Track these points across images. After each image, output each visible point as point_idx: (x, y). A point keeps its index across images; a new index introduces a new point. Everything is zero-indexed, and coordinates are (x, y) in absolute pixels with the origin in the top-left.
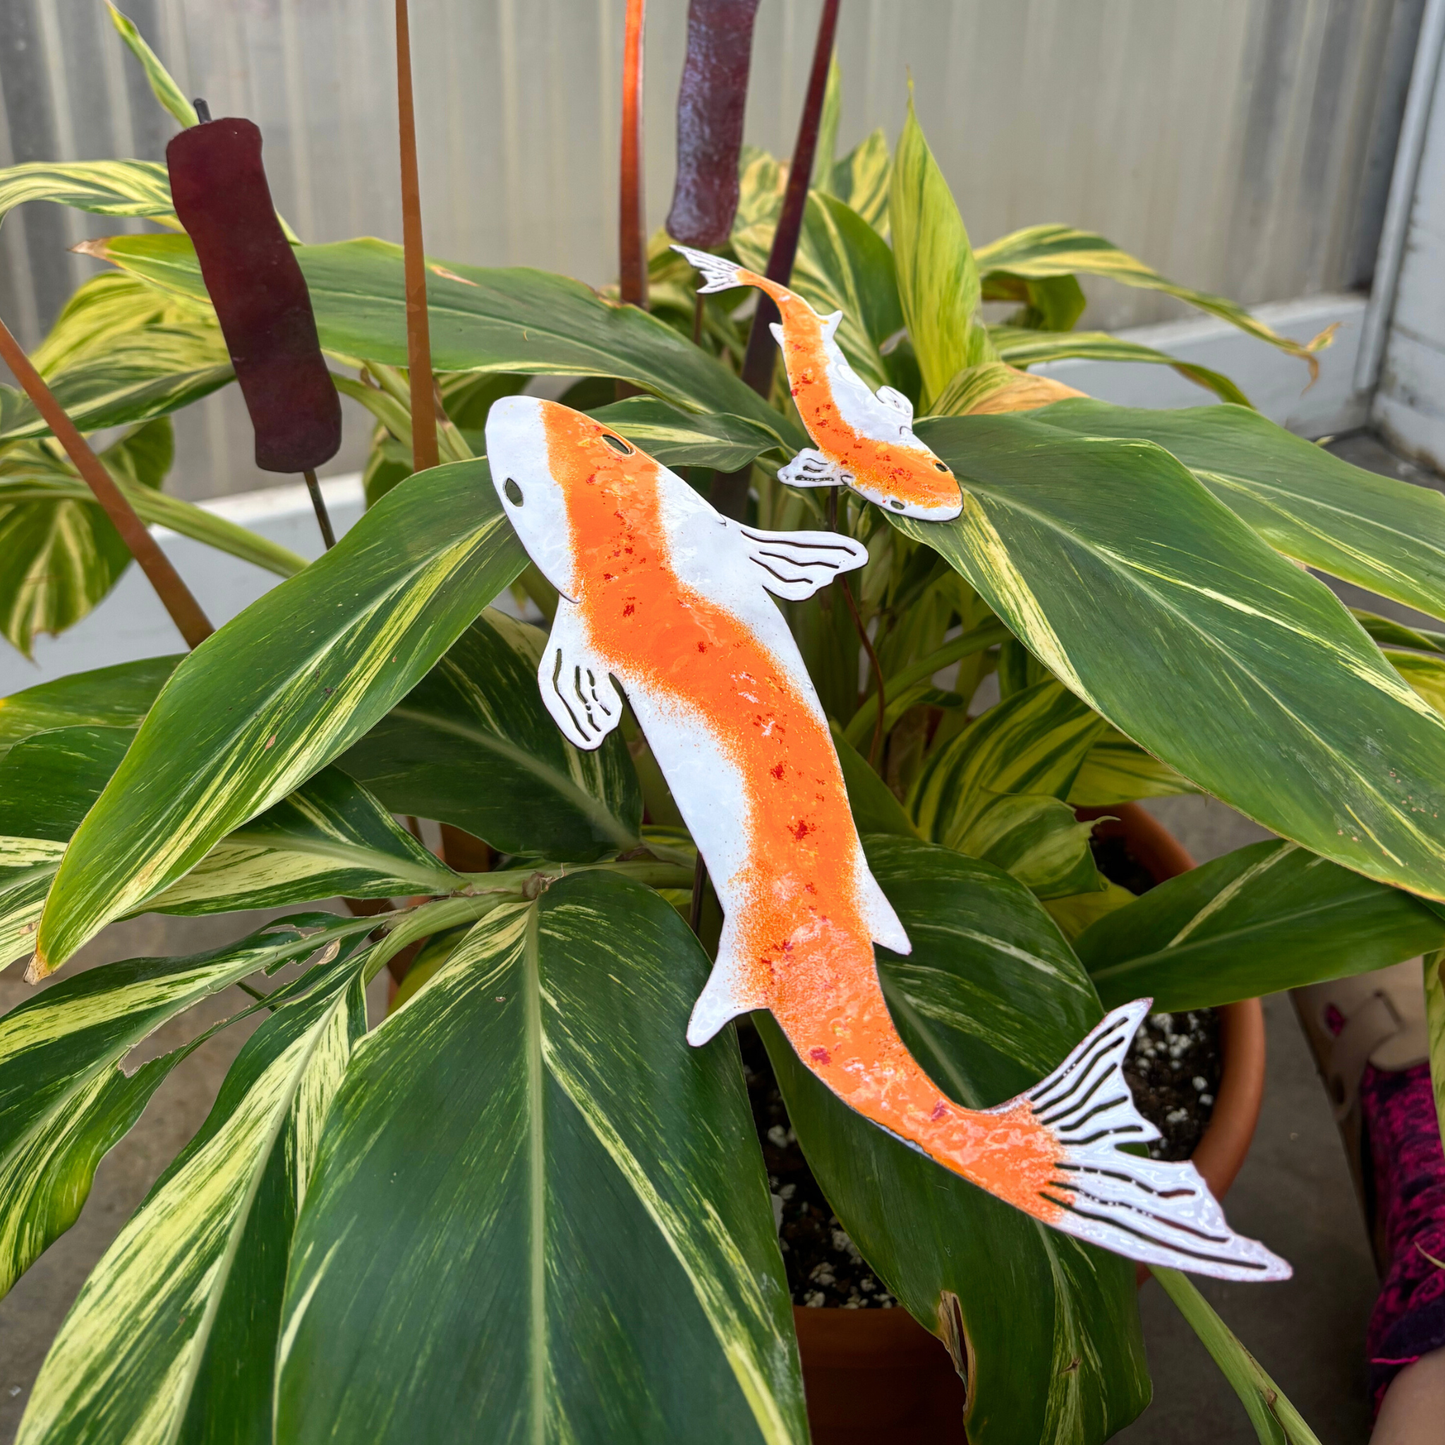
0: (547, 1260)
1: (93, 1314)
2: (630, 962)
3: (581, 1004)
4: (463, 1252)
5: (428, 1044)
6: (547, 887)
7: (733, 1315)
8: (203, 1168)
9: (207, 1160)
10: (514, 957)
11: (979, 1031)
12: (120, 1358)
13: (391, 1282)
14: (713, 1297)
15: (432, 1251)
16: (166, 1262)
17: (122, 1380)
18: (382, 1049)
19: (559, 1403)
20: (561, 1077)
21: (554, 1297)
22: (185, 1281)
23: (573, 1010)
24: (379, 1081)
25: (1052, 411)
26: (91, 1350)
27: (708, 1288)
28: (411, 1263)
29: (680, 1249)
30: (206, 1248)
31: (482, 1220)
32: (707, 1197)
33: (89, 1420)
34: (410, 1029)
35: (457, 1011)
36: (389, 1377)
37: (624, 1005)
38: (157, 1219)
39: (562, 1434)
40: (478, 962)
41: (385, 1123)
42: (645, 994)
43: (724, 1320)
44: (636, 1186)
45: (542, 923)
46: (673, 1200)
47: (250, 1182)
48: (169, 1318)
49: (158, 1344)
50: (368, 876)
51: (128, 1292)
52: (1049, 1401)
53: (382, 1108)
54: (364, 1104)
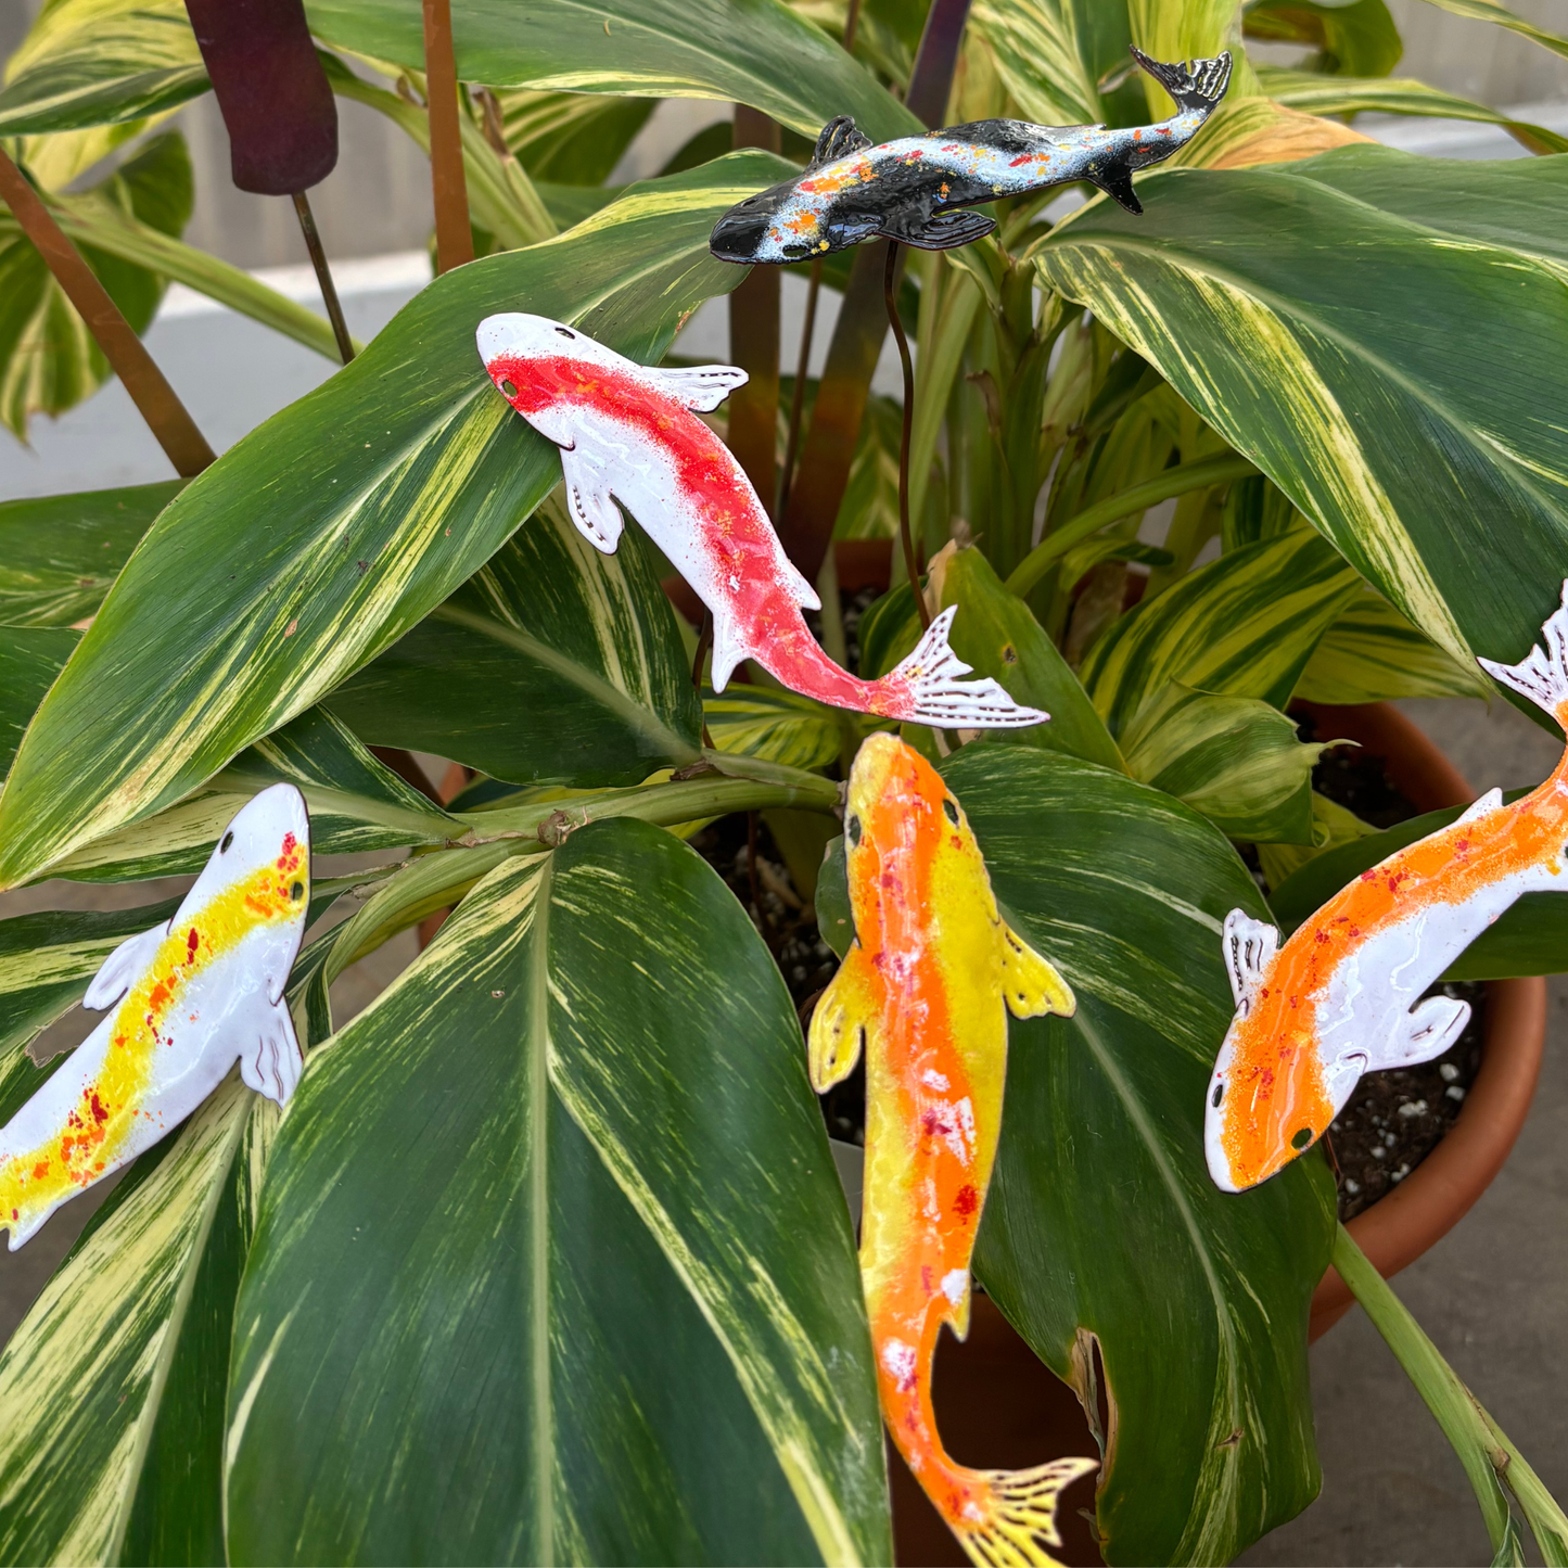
0: (552, 1335)
1: (12, 1392)
2: (658, 945)
3: (597, 1003)
4: (446, 1324)
5: (402, 1058)
6: (565, 838)
7: (787, 1405)
8: (142, 1209)
9: (146, 1200)
10: (518, 935)
11: (1146, 1013)
12: (49, 1444)
13: (357, 1364)
14: (760, 1381)
15: (406, 1325)
16: (100, 1326)
17: (54, 1470)
18: (341, 1066)
19: (570, 1514)
20: (572, 1102)
21: (561, 1382)
22: (125, 1350)
23: (587, 1011)
24: (338, 1109)
25: (1327, 162)
26: (13, 1436)
27: (754, 1371)
28: (381, 1341)
29: (719, 1321)
30: (148, 1310)
31: (469, 1285)
32: (755, 1253)
33: (16, 1517)
34: (379, 1038)
35: (440, 1012)
36: (360, 1481)
37: (652, 1005)
38: (88, 1273)
39: (575, 1552)
40: (472, 941)
41: (344, 1164)
42: (678, 989)
43: (776, 1411)
44: (663, 1241)
45: (556, 890)
46: (710, 1259)
47: (198, 1229)
48: (107, 1396)
49: (95, 1426)
50: (336, 825)
51: (56, 1363)
52: (1201, 1480)
53: (340, 1146)
54: (316, 1142)
